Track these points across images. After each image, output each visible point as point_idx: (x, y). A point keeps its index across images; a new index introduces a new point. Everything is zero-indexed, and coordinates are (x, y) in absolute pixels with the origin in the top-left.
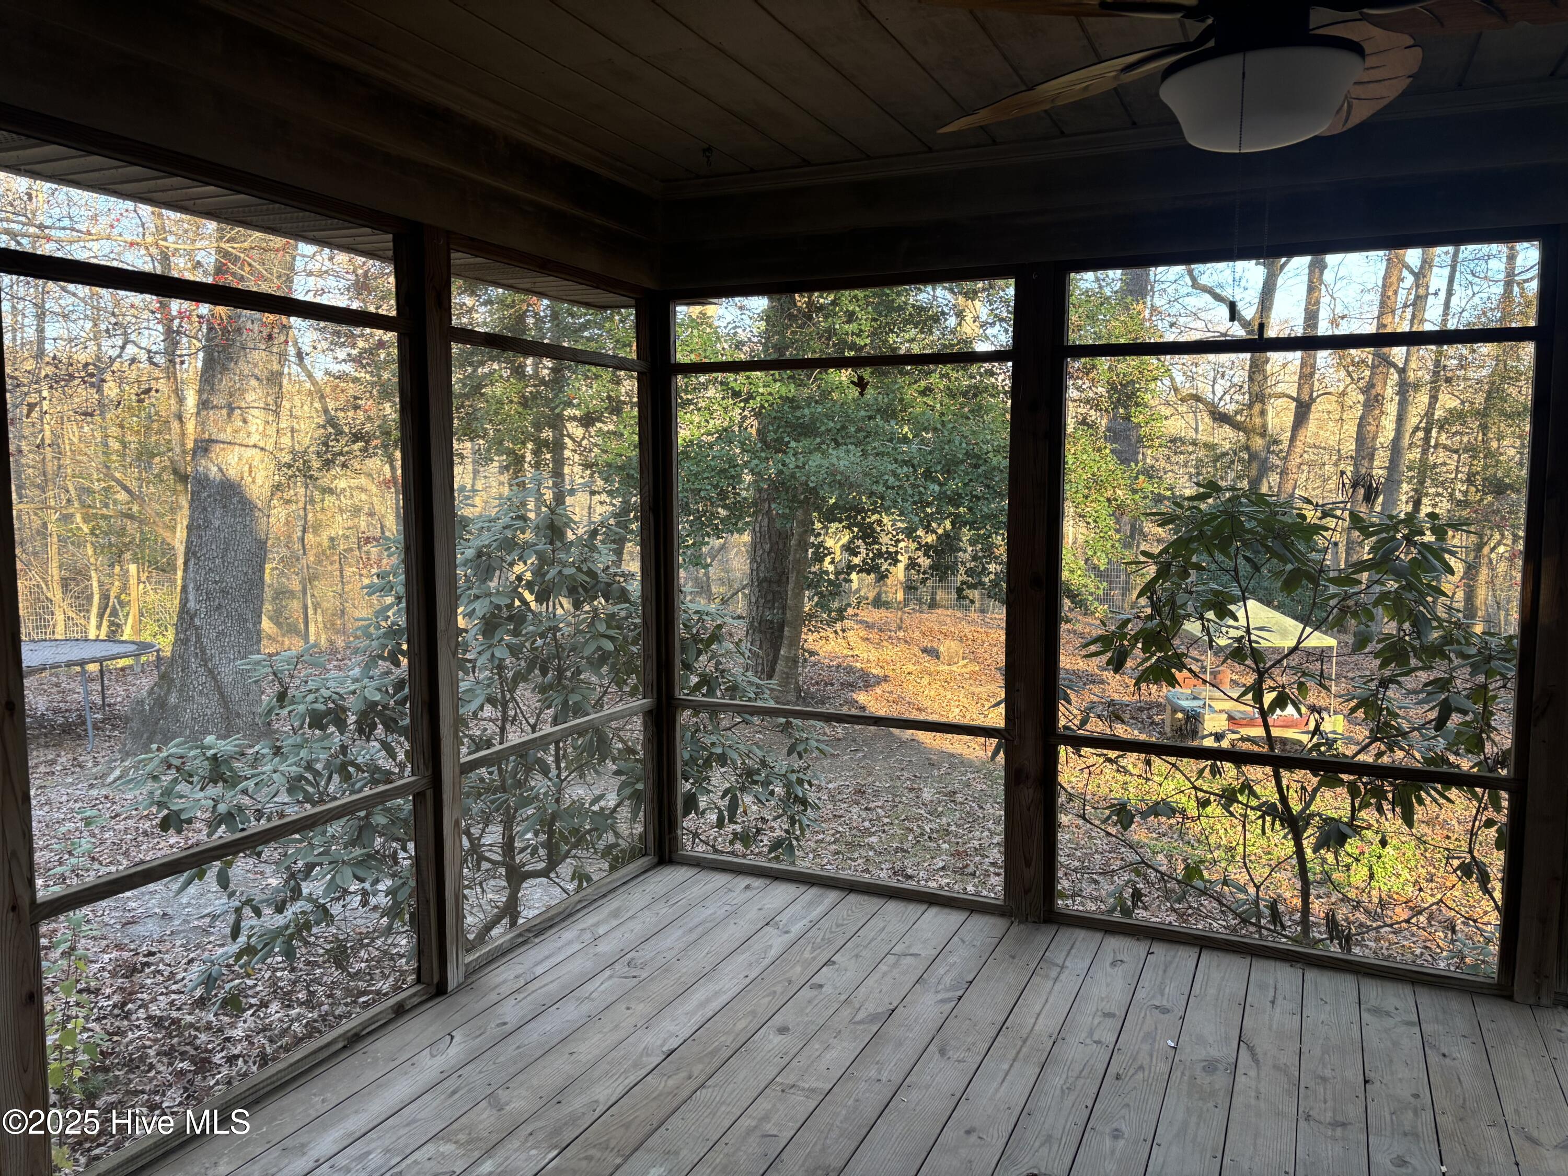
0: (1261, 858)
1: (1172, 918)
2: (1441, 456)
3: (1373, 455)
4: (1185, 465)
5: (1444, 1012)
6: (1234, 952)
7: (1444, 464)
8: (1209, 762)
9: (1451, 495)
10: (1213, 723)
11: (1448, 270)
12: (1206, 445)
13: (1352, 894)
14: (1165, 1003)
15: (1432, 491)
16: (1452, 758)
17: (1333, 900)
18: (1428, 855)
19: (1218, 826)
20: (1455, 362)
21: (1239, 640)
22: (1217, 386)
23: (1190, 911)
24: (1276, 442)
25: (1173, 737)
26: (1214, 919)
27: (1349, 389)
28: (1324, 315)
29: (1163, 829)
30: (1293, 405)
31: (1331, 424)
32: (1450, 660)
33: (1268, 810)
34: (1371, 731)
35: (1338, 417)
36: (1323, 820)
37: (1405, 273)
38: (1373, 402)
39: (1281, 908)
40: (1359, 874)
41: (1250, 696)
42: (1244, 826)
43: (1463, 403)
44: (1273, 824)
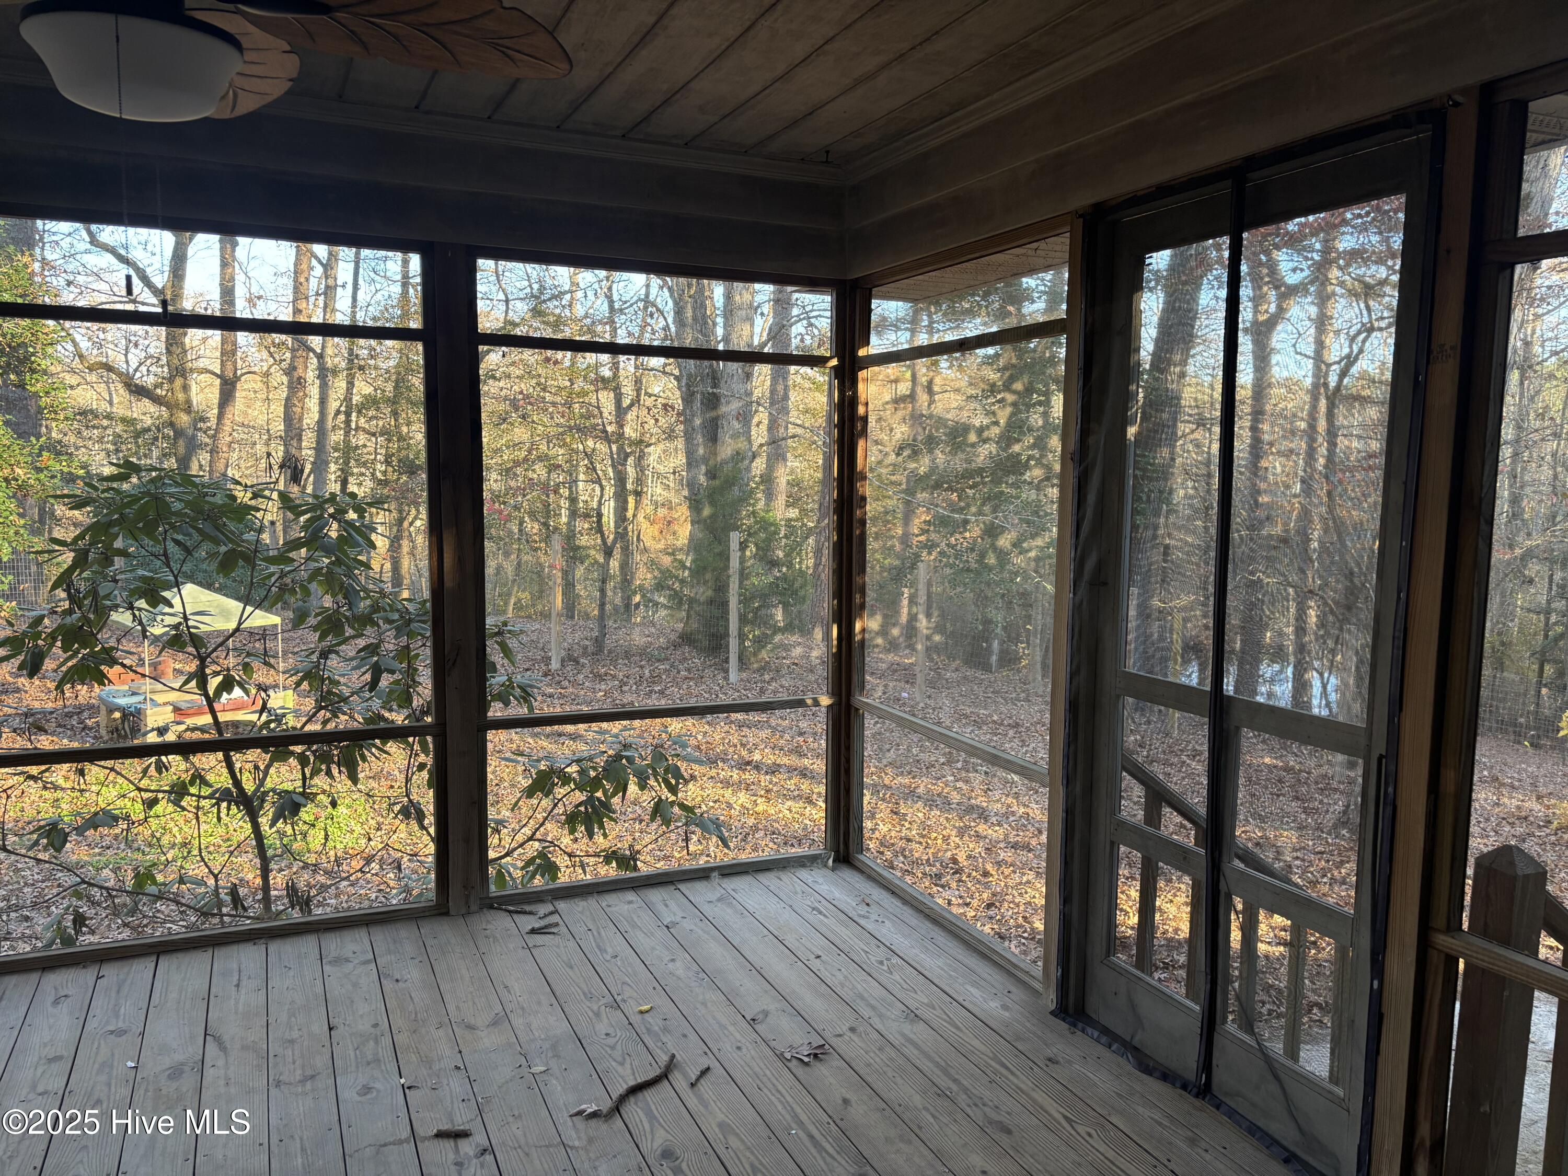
0: (220, 846)
1: (126, 934)
2: (362, 439)
3: (301, 435)
4: (101, 440)
5: (395, 942)
6: (195, 948)
7: (365, 446)
8: (153, 759)
9: (373, 474)
10: (156, 717)
11: (352, 265)
12: (124, 420)
13: (312, 859)
14: (120, 1024)
15: (355, 470)
16: (387, 715)
17: (295, 870)
18: (376, 807)
19: (172, 824)
20: (366, 352)
21: (176, 627)
22: (130, 356)
23: (145, 922)
24: (203, 419)
25: (111, 739)
26: (172, 922)
27: (272, 370)
28: (240, 293)
29: (107, 841)
30: (218, 382)
31: (259, 403)
32: (379, 626)
33: (223, 796)
34: (316, 701)
35: (264, 397)
36: (279, 794)
37: (314, 262)
38: (296, 385)
39: (242, 891)
40: (316, 839)
41: (193, 683)
42: (197, 818)
43: (376, 390)
44: (229, 809)
